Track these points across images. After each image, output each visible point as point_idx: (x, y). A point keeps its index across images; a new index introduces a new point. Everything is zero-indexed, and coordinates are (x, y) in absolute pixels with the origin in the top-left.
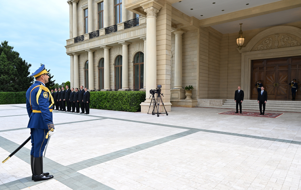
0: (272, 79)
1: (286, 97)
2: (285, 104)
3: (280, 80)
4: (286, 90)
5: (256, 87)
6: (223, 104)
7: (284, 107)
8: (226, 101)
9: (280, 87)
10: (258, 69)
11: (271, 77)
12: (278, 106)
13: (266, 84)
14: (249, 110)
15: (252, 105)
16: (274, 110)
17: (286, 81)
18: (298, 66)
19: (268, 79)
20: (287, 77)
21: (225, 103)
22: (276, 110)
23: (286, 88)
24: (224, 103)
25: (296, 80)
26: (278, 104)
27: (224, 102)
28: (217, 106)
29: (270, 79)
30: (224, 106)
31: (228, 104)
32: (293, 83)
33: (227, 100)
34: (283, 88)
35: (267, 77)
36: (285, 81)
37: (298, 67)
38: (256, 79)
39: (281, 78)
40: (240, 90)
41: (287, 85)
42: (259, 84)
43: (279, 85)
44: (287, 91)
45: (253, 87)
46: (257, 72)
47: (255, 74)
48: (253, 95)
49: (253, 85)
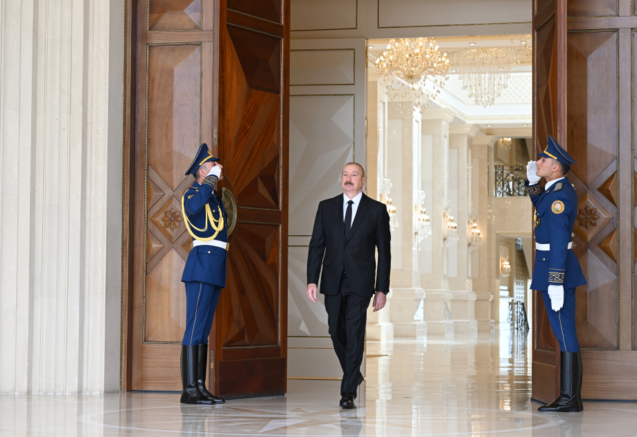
38: (186, 144)
45: (148, 247)
46: (197, 49)
47: (170, 73)
48: (148, 346)
49: (156, 224)
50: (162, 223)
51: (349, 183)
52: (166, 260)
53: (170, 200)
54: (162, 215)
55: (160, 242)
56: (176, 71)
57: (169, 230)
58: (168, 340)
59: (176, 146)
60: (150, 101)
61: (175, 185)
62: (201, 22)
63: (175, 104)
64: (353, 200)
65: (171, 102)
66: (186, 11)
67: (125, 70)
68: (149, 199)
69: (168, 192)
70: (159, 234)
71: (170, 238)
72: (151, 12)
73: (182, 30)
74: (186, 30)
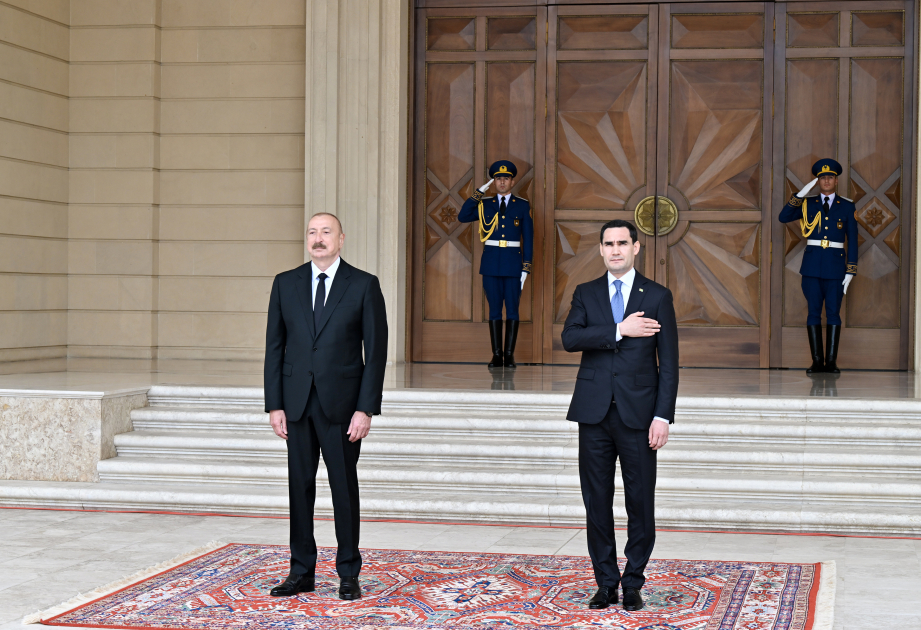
0: (621, 157)
1: (752, 348)
2: (803, 443)
3: (691, 162)
4: (747, 269)
5: (466, 241)
6: (110, 453)
7: (803, 477)
8: (148, 403)
9: (693, 238)
10: (481, 42)
11: (607, 132)
12: (732, 469)
13: (557, 207)
14: (421, 519)
15: (454, 461)
16: (704, 514)
17: (749, 184)
18: (846, 19)
19: (577, 146)
20: (754, 138)
21: (131, 430)
22: (722, 514)
23: (749, 251)
24: (119, 440)
25: (837, 168)
26: (734, 442)
27: (118, 421)
28: (38, 479)
29: (602, 150)
30: (120, 481)
31: (175, 455)
32: (814, 202)
33: (157, 390)
34: (720, 255)
35: (568, 130)
36: (733, 182)
37: (845, 37)
38: (461, 150)
39: (699, 149)
40: (331, 272)
41: (755, 215)
42: (492, 206)
43: (687, 216)
44: (753, 281)
45: (427, 239)
46: (471, 68)
47: (447, 89)
48: (428, 324)
49: (434, 218)
50: (440, 218)
51: (319, 246)
52: (443, 250)
53: (447, 198)
54: (440, 211)
55: (437, 234)
56: (453, 86)
57: (445, 224)
58: (445, 318)
59: (452, 151)
60: (429, 111)
61: (451, 185)
62: (475, 44)
63: (451, 115)
64: (325, 272)
65: (448, 113)
66: (461, 33)
67: (409, 85)
68: (427, 197)
69: (445, 191)
70: (436, 227)
71: (446, 231)
72: (430, 33)
73: (458, 50)
74: (461, 50)
